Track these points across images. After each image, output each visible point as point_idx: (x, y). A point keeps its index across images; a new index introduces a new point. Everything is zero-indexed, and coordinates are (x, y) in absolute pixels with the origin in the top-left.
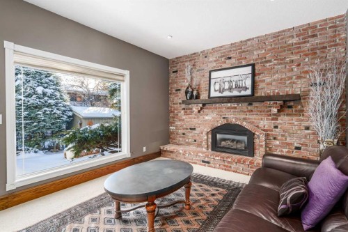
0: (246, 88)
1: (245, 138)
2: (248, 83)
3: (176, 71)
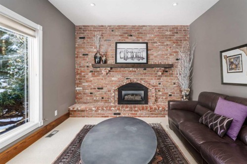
0: (143, 58)
1: (142, 92)
2: (144, 55)
3: (84, 38)
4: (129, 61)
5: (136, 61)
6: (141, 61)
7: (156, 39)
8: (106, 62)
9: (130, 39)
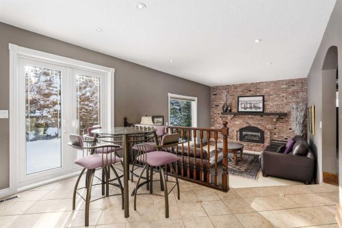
0: (259, 108)
1: (259, 134)
2: (261, 105)
3: (216, 95)
4: (248, 110)
5: (254, 110)
6: (258, 110)
7: (271, 93)
8: (230, 111)
9: (249, 94)
